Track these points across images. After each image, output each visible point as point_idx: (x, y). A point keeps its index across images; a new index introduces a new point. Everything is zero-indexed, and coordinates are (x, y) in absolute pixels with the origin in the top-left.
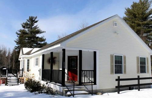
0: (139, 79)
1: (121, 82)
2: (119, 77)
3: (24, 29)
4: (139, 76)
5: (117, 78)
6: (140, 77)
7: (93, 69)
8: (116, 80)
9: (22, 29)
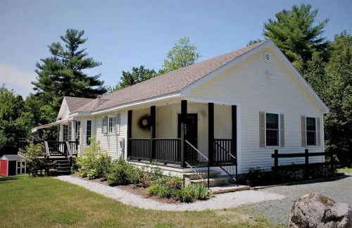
0: (307, 154)
1: (279, 159)
2: (276, 151)
3: (53, 56)
4: (307, 151)
5: (274, 153)
6: (309, 152)
7: (231, 138)
8: (273, 156)
9: (51, 56)
